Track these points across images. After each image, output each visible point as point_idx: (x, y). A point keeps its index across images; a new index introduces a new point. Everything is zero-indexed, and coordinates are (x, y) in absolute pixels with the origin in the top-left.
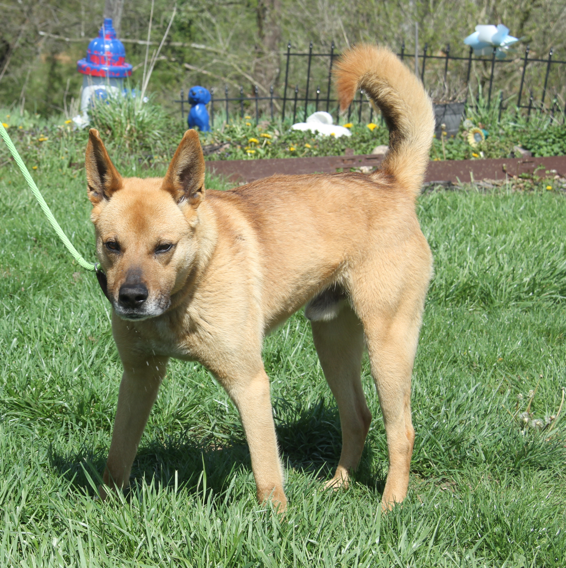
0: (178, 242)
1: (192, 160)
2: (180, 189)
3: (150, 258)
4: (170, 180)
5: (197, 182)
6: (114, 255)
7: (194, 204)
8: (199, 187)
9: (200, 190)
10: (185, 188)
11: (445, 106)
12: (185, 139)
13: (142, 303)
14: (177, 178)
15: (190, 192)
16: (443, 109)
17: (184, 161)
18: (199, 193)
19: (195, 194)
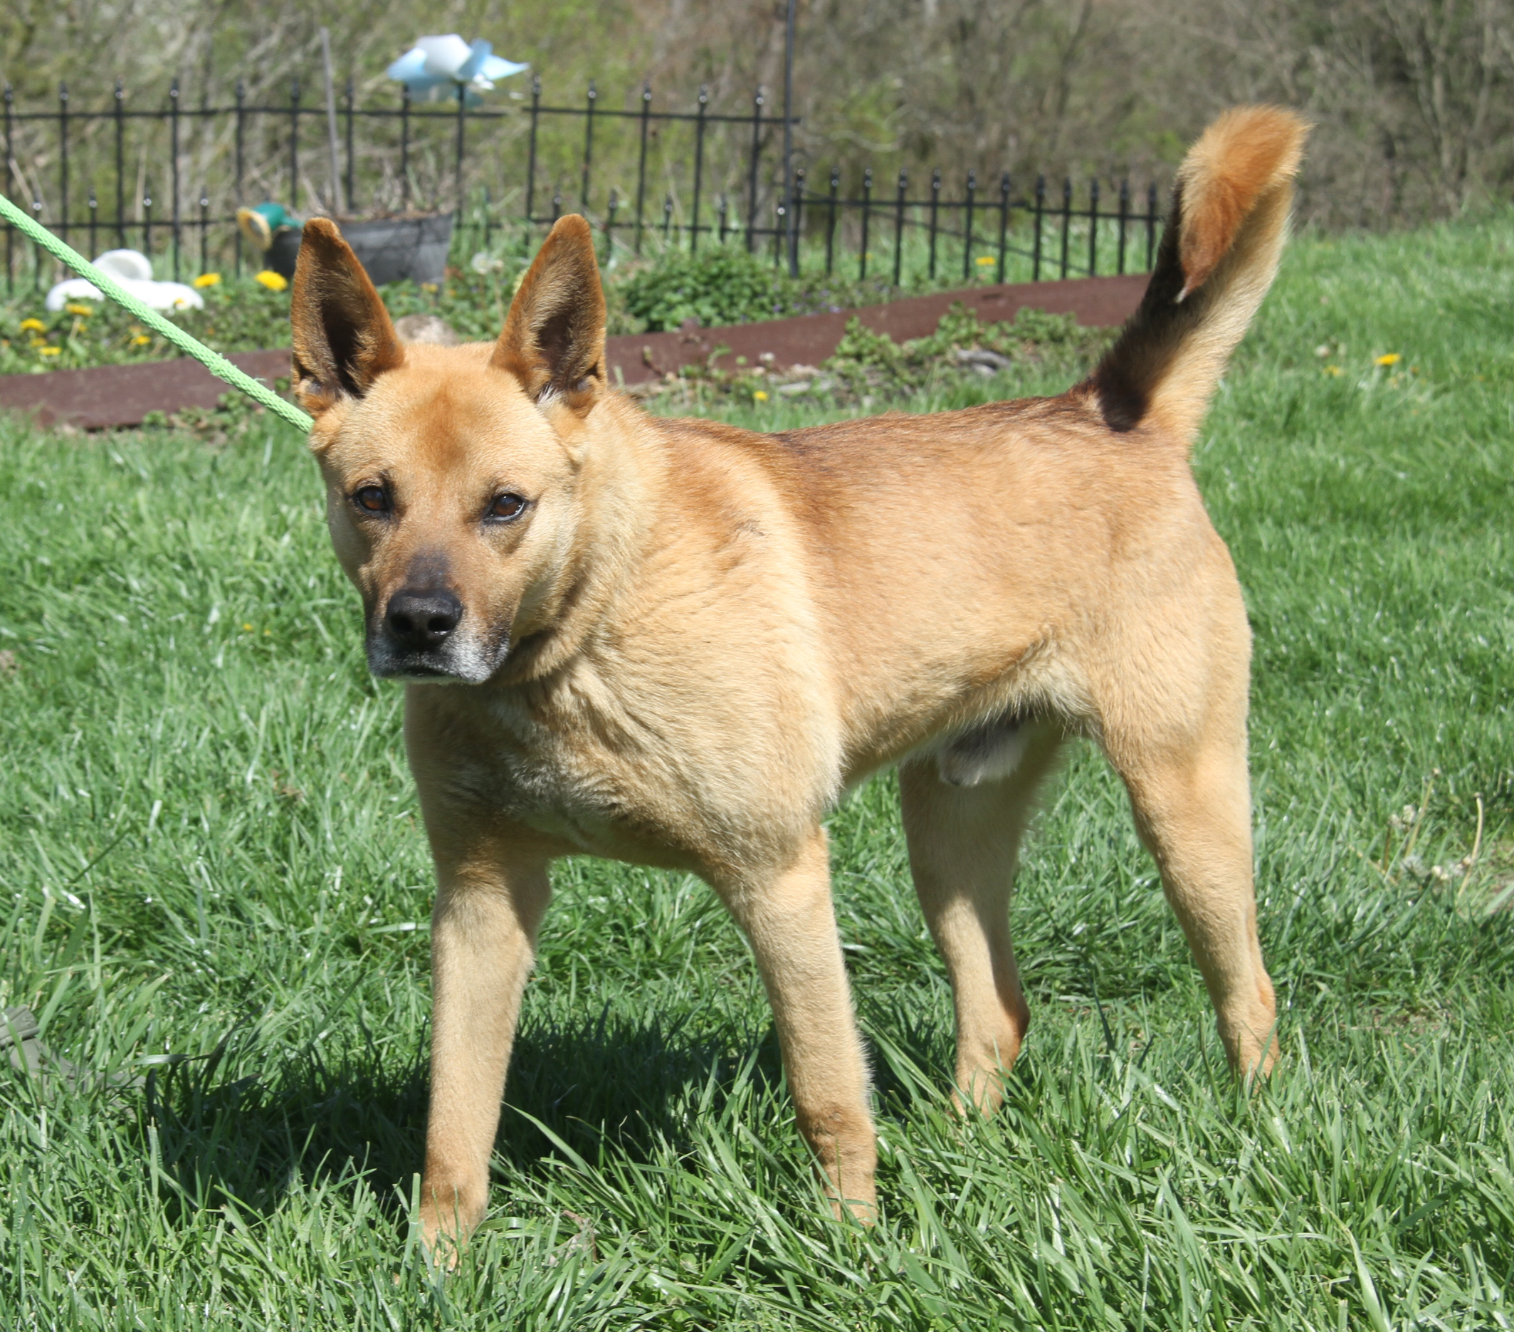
0: (540, 496)
1: (573, 294)
2: (539, 366)
3: (469, 531)
4: (514, 342)
5: (585, 349)
6: (373, 523)
7: (580, 405)
8: (591, 364)
9: (593, 371)
10: (555, 365)
11: (419, 223)
12: (555, 239)
13: (444, 637)
14: (530, 339)
15: (567, 375)
16: (415, 230)
17: (550, 296)
18: (591, 379)
19: (580, 380)
